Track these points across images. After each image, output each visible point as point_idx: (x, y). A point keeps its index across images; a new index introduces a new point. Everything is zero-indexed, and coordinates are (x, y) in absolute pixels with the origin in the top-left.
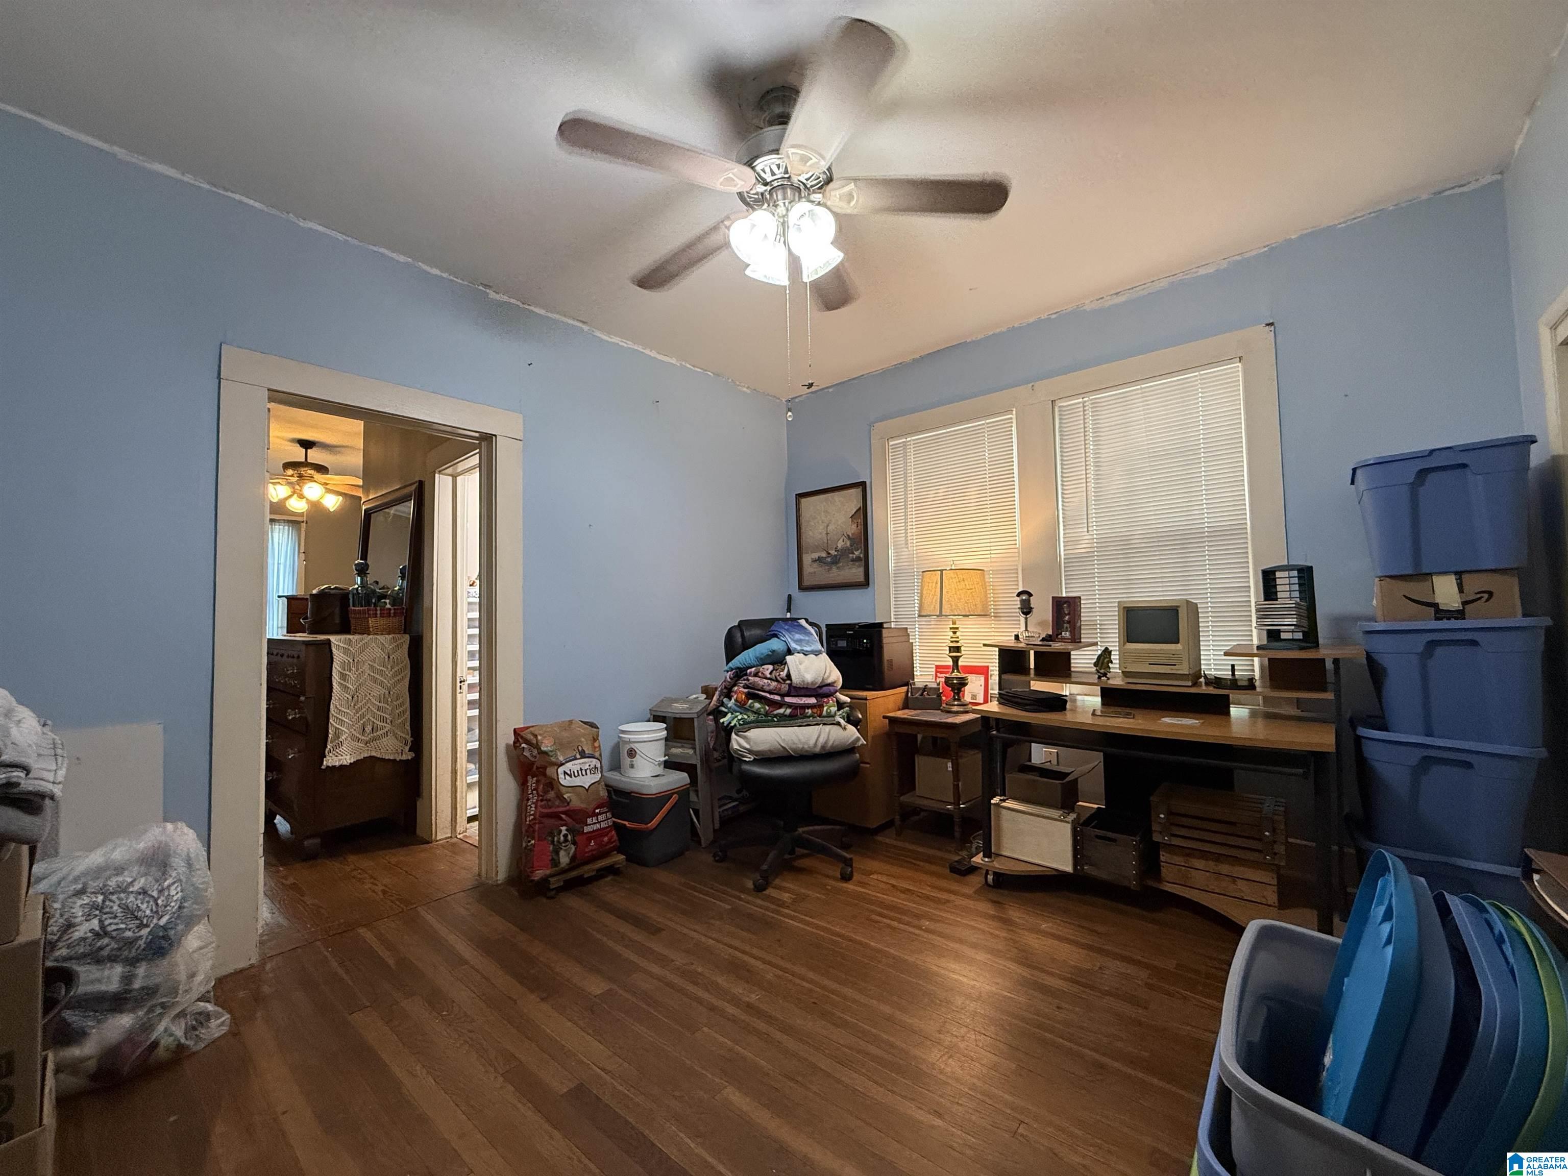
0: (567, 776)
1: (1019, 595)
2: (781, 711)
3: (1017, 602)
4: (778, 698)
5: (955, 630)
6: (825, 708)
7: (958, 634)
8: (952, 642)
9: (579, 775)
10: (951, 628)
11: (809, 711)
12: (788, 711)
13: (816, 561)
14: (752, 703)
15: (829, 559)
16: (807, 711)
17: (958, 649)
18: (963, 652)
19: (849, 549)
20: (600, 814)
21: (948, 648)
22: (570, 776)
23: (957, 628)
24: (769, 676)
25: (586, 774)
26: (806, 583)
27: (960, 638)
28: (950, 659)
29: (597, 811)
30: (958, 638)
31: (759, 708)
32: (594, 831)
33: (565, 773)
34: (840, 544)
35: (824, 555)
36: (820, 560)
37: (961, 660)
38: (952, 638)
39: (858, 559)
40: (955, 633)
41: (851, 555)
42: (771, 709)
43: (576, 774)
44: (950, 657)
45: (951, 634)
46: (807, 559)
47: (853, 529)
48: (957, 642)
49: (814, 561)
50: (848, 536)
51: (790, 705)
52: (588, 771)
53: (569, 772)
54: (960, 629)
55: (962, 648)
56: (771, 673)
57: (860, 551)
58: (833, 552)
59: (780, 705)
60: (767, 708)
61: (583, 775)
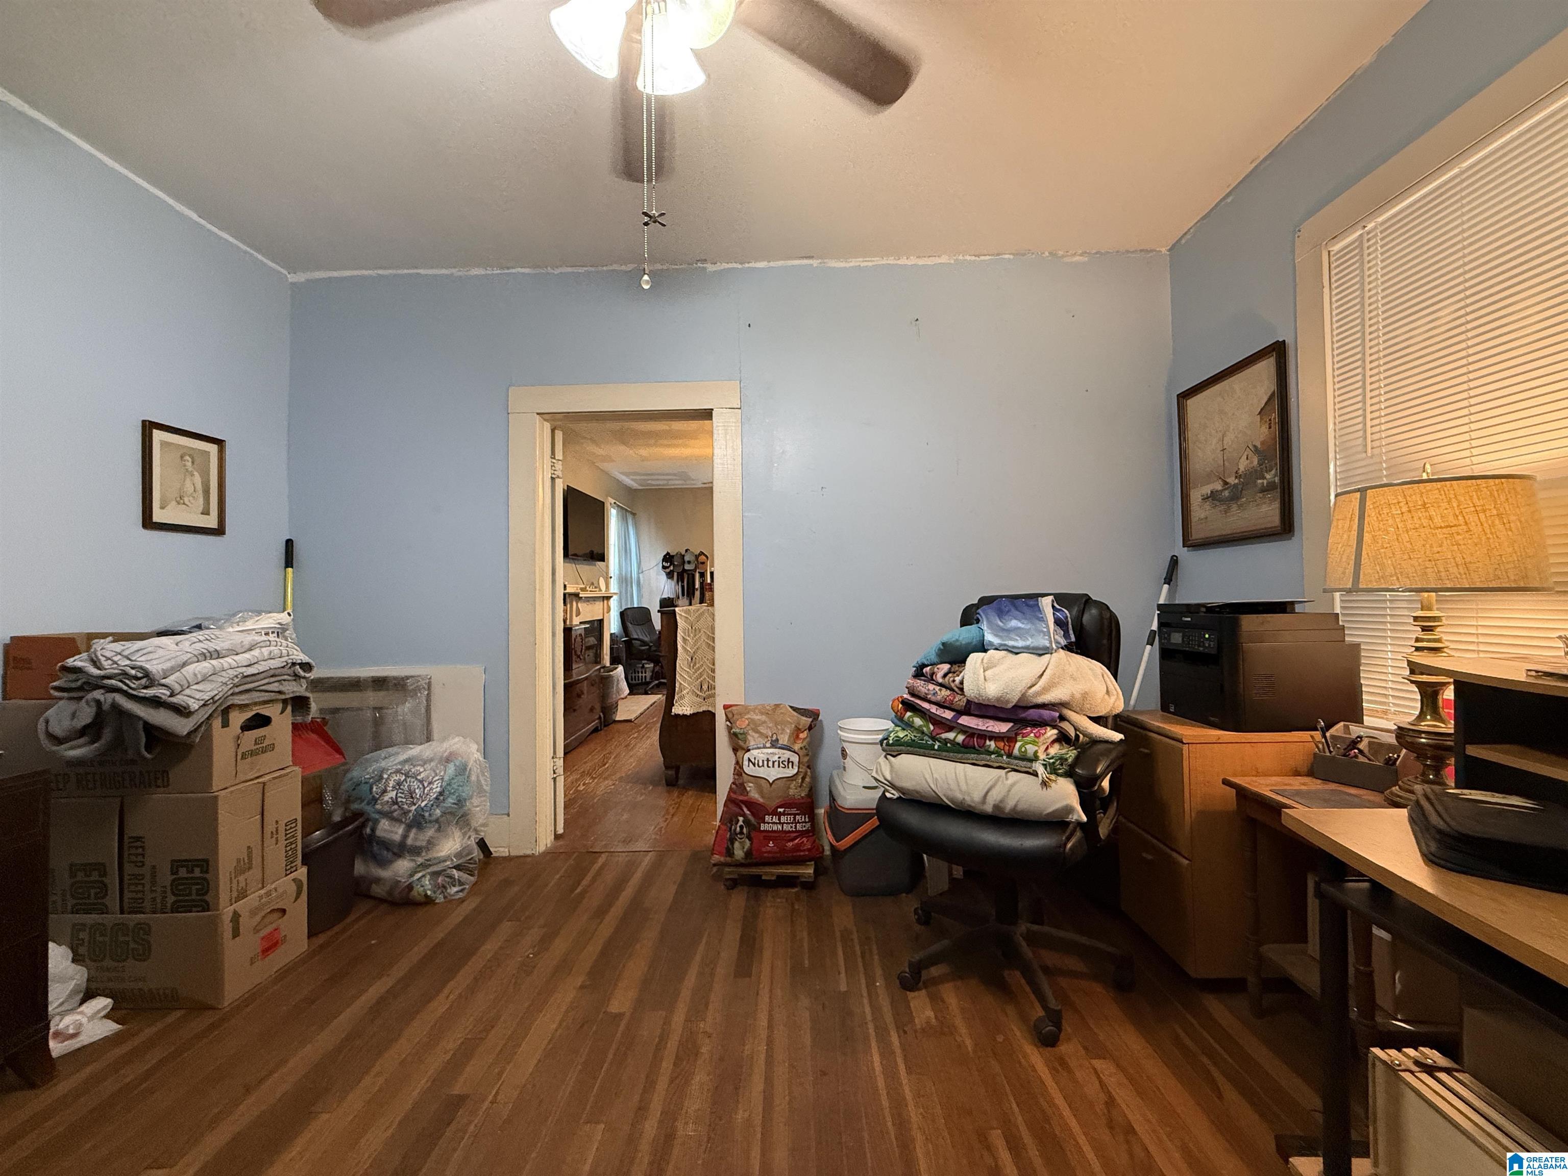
0: (751, 764)
2: (951, 735)
4: (948, 715)
5: (1426, 624)
6: (1018, 744)
9: (763, 766)
10: (1416, 619)
11: (992, 744)
12: (960, 738)
13: (1208, 498)
14: (909, 717)
15: (1226, 493)
16: (988, 743)
19: (1256, 471)
20: (784, 814)
22: (754, 765)
24: (940, 680)
25: (773, 767)
26: (1197, 534)
29: (779, 810)
31: (920, 726)
32: (773, 831)
33: (749, 760)
34: (1243, 465)
35: (1218, 486)
36: (1213, 496)
39: (1270, 487)
40: (1426, 629)
41: (1260, 481)
42: (939, 731)
43: (761, 764)
46: (1196, 496)
47: (1262, 433)
49: (1205, 499)
50: (1255, 446)
51: (964, 730)
52: (776, 764)
53: (753, 760)
56: (945, 676)
57: (1273, 472)
58: (1232, 480)
59: (949, 726)
60: (932, 727)
61: (768, 767)
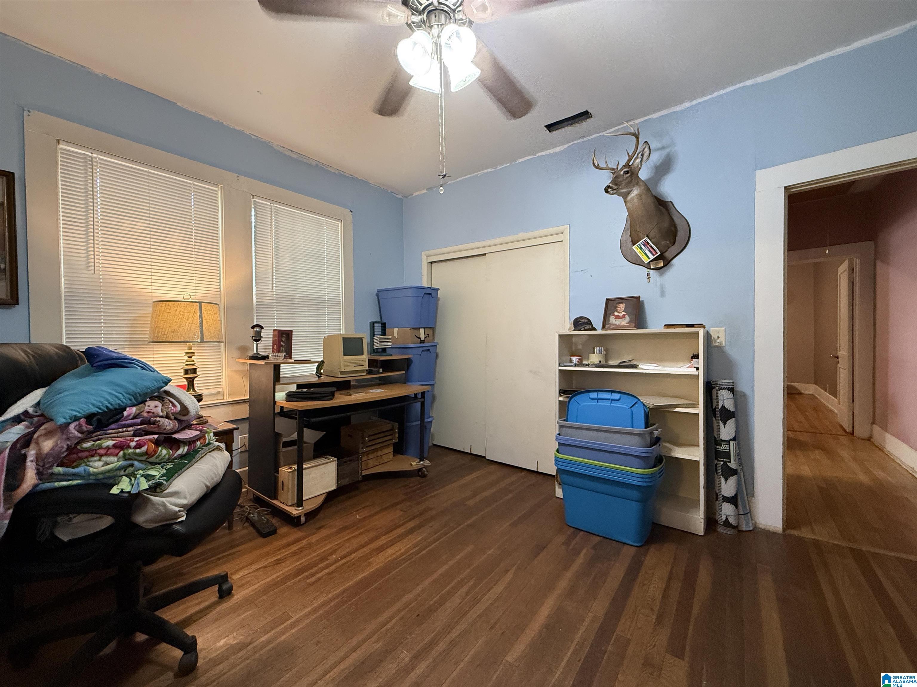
1: (253, 327)
3: (251, 333)
5: (190, 355)
6: (207, 436)
7: (193, 357)
8: (187, 365)
10: (187, 353)
17: (194, 371)
18: (198, 373)
21: (183, 371)
23: (193, 353)
27: (195, 361)
28: (185, 380)
30: (193, 361)
37: (196, 379)
38: (187, 361)
40: (191, 357)
44: (185, 378)
45: (187, 358)
48: (193, 365)
54: (195, 354)
55: (197, 370)
